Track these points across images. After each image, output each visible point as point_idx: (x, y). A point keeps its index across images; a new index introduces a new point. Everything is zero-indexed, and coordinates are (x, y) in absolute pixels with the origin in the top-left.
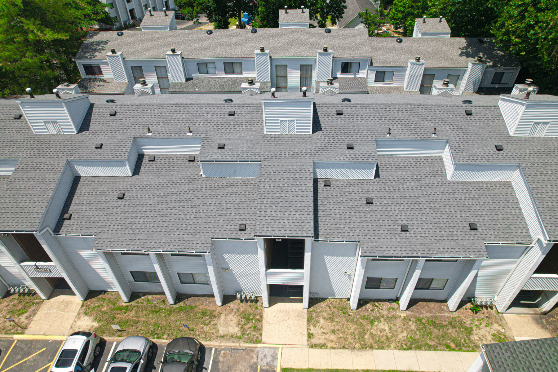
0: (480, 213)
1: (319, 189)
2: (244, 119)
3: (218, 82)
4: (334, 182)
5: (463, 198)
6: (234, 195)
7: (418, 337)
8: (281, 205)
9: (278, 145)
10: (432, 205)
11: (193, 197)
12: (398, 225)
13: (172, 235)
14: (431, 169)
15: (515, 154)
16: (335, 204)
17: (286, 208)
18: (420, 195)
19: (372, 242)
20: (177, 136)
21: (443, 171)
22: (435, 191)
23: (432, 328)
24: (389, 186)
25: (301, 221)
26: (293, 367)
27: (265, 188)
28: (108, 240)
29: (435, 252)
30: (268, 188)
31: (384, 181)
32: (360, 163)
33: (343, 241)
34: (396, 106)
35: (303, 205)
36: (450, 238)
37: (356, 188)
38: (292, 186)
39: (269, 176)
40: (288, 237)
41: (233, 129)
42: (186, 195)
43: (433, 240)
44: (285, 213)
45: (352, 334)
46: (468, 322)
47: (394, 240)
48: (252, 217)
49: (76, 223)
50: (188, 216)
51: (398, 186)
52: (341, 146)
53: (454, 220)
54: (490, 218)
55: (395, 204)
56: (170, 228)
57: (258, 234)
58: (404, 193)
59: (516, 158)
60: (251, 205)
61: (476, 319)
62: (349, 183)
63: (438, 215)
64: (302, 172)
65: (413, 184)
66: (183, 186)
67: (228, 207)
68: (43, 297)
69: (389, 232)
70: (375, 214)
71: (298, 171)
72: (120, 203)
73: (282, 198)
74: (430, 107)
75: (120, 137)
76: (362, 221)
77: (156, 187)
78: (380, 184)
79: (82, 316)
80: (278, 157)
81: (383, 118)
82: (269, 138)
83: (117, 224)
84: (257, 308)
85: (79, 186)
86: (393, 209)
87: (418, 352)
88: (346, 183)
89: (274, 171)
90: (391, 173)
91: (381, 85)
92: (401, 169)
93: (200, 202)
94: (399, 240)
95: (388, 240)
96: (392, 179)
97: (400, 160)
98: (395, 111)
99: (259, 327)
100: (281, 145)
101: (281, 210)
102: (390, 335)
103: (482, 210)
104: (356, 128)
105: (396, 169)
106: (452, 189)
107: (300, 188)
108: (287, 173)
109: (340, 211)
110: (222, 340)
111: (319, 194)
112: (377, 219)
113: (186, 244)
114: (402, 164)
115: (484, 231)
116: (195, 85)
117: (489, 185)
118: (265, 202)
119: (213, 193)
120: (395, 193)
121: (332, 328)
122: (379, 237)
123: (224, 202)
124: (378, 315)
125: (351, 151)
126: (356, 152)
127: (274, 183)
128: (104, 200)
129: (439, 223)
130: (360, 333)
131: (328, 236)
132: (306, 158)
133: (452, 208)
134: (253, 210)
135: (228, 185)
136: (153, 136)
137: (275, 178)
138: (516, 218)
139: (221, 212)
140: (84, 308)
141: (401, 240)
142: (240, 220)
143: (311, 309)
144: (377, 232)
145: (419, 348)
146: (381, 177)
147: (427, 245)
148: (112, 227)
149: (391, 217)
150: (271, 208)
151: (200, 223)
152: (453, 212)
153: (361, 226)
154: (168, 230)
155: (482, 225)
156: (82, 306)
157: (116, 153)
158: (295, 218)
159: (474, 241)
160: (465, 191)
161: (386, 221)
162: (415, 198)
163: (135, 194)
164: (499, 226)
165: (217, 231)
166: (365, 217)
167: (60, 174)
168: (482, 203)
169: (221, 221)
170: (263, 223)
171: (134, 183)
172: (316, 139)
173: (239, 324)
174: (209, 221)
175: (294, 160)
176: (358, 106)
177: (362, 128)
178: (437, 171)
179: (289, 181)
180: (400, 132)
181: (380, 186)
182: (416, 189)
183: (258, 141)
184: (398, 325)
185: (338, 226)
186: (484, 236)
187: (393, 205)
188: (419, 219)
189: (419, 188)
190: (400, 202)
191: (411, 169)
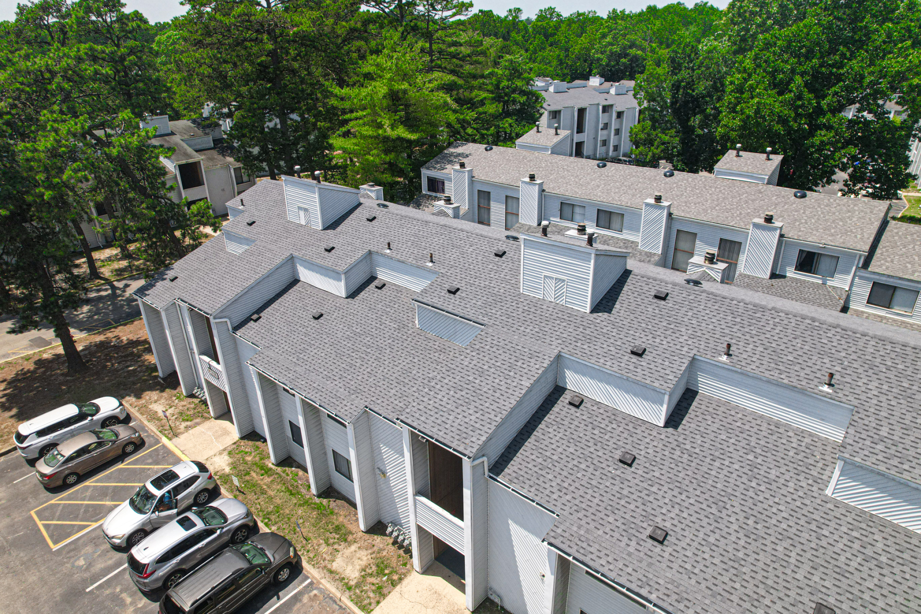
0: (867, 597)
1: (556, 405)
2: (510, 266)
4: (588, 405)
6: (434, 365)
9: (527, 313)
10: (750, 522)
11: (387, 347)
12: (651, 523)
13: (328, 382)
14: (799, 457)
16: (564, 437)
18: (737, 494)
19: (580, 527)
20: (415, 262)
21: (827, 473)
22: (777, 500)
24: (685, 451)
25: (471, 428)
27: (462, 362)
28: (268, 359)
30: (466, 363)
31: (680, 439)
32: (636, 383)
33: (533, 501)
34: (780, 314)
35: (492, 407)
36: (747, 605)
39: (481, 349)
40: (437, 440)
41: (486, 274)
42: (382, 341)
43: (703, 586)
44: (460, 407)
47: (623, 544)
49: (257, 328)
50: (364, 368)
51: (703, 459)
52: (623, 345)
53: (783, 576)
55: (671, 486)
56: (334, 373)
57: (402, 418)
58: (706, 476)
62: (613, 417)
63: (751, 548)
64: (530, 360)
65: (736, 467)
66: (387, 329)
67: (416, 377)
68: (212, 414)
69: (624, 527)
70: (621, 486)
71: (525, 358)
72: (311, 323)
74: (858, 335)
75: (357, 246)
76: (589, 486)
77: (358, 320)
78: (670, 440)
79: (226, 453)
80: (513, 329)
81: (737, 327)
82: (522, 300)
84: (405, 564)
85: (290, 291)
86: (661, 493)
88: (609, 414)
89: (493, 345)
90: (706, 431)
91: (881, 312)
92: (730, 431)
93: (390, 357)
94: (631, 549)
95: (611, 539)
96: (699, 442)
97: (740, 416)
98: (771, 323)
99: (385, 591)
100: (531, 313)
101: (457, 401)
103: (876, 595)
104: (672, 326)
105: (721, 428)
106: (825, 516)
107: (509, 381)
108: (507, 355)
109: (564, 452)
110: (328, 575)
111: (551, 412)
112: (618, 495)
113: (334, 400)
114: (739, 424)
118: (446, 381)
119: (413, 352)
120: (687, 467)
122: (599, 527)
123: (416, 368)
125: (634, 359)
126: (642, 363)
127: (478, 360)
128: (300, 314)
129: (743, 563)
131: (515, 481)
132: (553, 343)
133: (798, 550)
135: (439, 349)
136: (392, 256)
137: (486, 354)
139: (403, 380)
140: (234, 446)
141: (636, 553)
144: (602, 515)
146: (680, 429)
147: (681, 588)
148: (283, 346)
149: (649, 504)
150: (448, 391)
151: (368, 382)
152: (792, 560)
153: (581, 492)
154: (330, 375)
156: (235, 443)
157: (339, 261)
158: (467, 420)
160: (856, 534)
162: (723, 493)
163: (333, 320)
166: (601, 481)
167: (274, 266)
168: (889, 581)
169: (393, 391)
170: (421, 407)
171: (341, 306)
172: (590, 322)
173: (364, 570)
174: (380, 384)
175: (532, 340)
178: (810, 467)
179: (501, 366)
180: (754, 360)
181: (667, 444)
182: (738, 478)
183: (504, 299)
185: (543, 473)
187: (666, 485)
188: (701, 535)
189: (744, 480)
190: (684, 487)
191: (753, 439)
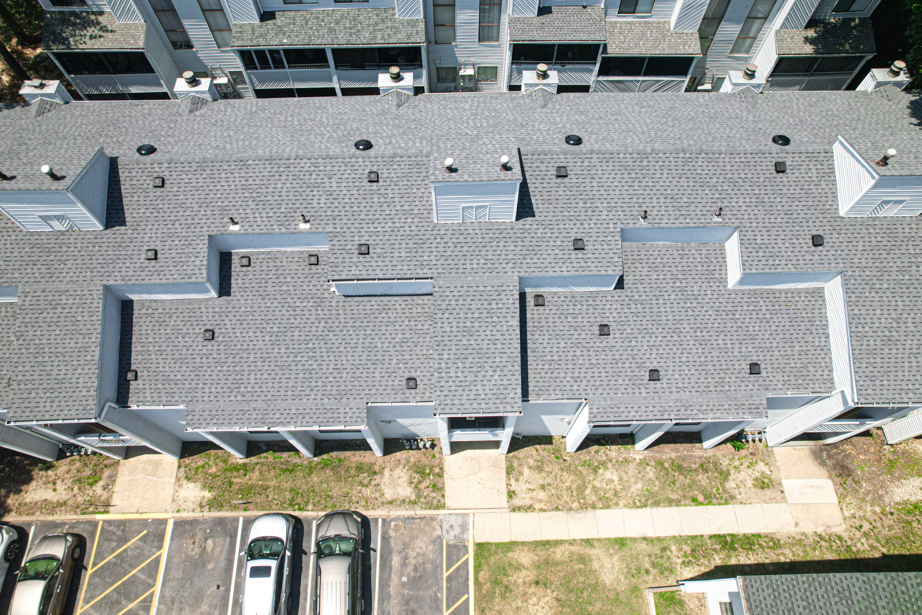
0: (768, 345)
1: (526, 312)
2: (396, 191)
3: (323, 21)
4: (550, 299)
5: (747, 320)
6: (392, 327)
7: (656, 489)
8: (470, 360)
9: (459, 245)
10: (698, 334)
11: (326, 333)
12: (645, 369)
13: (304, 401)
14: (705, 268)
15: (839, 252)
16: (550, 337)
17: (479, 365)
18: (683, 317)
19: (605, 399)
20: (284, 230)
21: (723, 272)
22: (705, 309)
23: (676, 474)
24: (637, 302)
25: (502, 387)
26: (490, 541)
28: (207, 413)
29: (695, 412)
30: (448, 329)
31: (629, 294)
33: (563, 400)
34: (660, 155)
35: (504, 360)
36: (719, 388)
37: (585, 307)
38: (487, 324)
39: (449, 307)
40: (483, 413)
41: (379, 212)
42: (314, 329)
43: (693, 392)
44: (478, 374)
45: (569, 488)
46: (725, 462)
47: (637, 394)
48: (425, 365)
49: (147, 386)
50: (325, 367)
51: (651, 302)
52: (563, 244)
53: (728, 359)
54: (782, 353)
55: (642, 335)
56: (299, 388)
58: (659, 314)
59: (839, 261)
60: (421, 344)
61: (736, 457)
62: (574, 299)
63: (706, 351)
64: (501, 297)
65: (673, 297)
66: (306, 312)
67: (385, 349)
68: (115, 457)
69: (631, 383)
70: (612, 353)
71: (495, 297)
72: (210, 347)
73: (471, 347)
74: (717, 156)
75: (184, 234)
76: (592, 366)
77: (263, 317)
78: (623, 298)
79: (184, 482)
80: (461, 270)
81: (636, 183)
82: (443, 232)
83: (215, 385)
84: (434, 456)
85: (134, 320)
86: (639, 344)
87: (656, 510)
88: (570, 299)
89: (456, 298)
90: (641, 278)
91: (629, 18)
92: (656, 269)
93: (340, 341)
94: (644, 395)
95: (628, 395)
96: (642, 290)
97: (657, 253)
98: (657, 168)
99: (439, 485)
100: (463, 244)
101: (471, 370)
102: (619, 488)
103: (772, 340)
104: (588, 205)
105: (649, 269)
106: (733, 305)
107: (499, 328)
108: (477, 302)
109: (558, 350)
110: (390, 506)
111: (527, 320)
112: (614, 362)
113: (329, 415)
114: (659, 260)
115: (770, 374)
116: (281, 31)
117: (789, 295)
119: (358, 324)
120: (644, 314)
121: (541, 482)
122: (616, 391)
123: (377, 340)
124: (604, 458)
125: (580, 254)
126: (589, 256)
127: (457, 320)
128: (182, 344)
129: (706, 363)
130: (579, 487)
131: (541, 393)
132: (506, 270)
133: (729, 337)
134: (425, 352)
135: (380, 308)
136: (242, 231)
137: (457, 311)
138: (818, 351)
139: (375, 358)
140: (182, 469)
141: (648, 395)
142: (406, 370)
143: (511, 455)
144: (613, 382)
145: (656, 504)
146: (625, 287)
147: (684, 401)
148: (207, 390)
149: (636, 357)
150: (455, 366)
151: (344, 379)
152: (729, 346)
153: (590, 374)
154: (297, 393)
155: (769, 366)
156: (179, 467)
157: (185, 267)
158: (493, 382)
159: (752, 392)
160: (751, 308)
161: (627, 365)
162: (675, 322)
163: (231, 331)
164: (793, 365)
165: (373, 392)
166: (597, 357)
167: (100, 314)
168: (774, 328)
169: (377, 374)
170: (446, 393)
171: (224, 310)
172: (522, 231)
173: (411, 483)
174: (358, 374)
175: (487, 274)
176: (594, 156)
177: (599, 205)
178: (714, 272)
179: (480, 315)
180: (663, 213)
181: (622, 303)
182: (678, 305)
183: (424, 237)
184: (630, 473)
185: (556, 375)
186: (768, 383)
187: (640, 337)
188: (677, 360)
189: (682, 305)
190: (651, 331)
191: (673, 269)
